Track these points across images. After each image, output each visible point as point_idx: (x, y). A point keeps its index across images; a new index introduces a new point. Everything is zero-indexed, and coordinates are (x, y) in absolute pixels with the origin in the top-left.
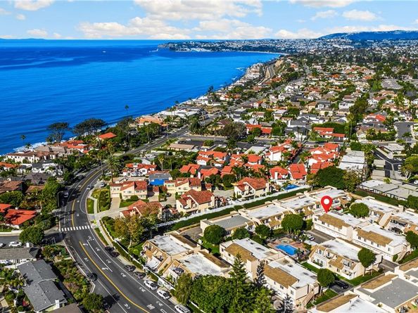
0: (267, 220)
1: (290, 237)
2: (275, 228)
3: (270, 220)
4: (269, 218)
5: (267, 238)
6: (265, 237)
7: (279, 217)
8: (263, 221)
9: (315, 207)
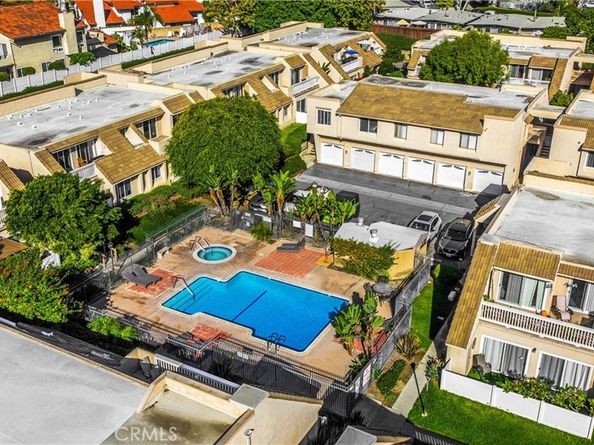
0: (83, 147)
1: (236, 223)
2: (137, 189)
3: (100, 148)
4: (95, 136)
5: (103, 250)
6: (86, 252)
7: (147, 126)
8: (62, 156)
9: (286, 77)
